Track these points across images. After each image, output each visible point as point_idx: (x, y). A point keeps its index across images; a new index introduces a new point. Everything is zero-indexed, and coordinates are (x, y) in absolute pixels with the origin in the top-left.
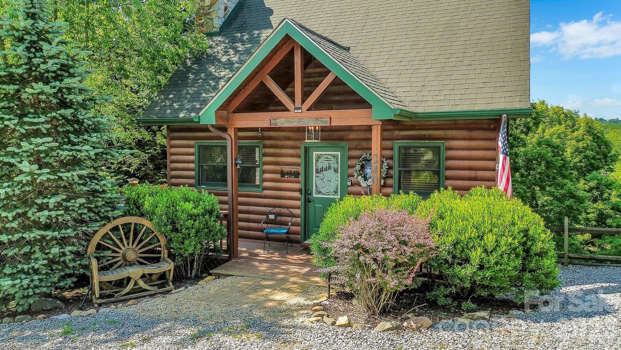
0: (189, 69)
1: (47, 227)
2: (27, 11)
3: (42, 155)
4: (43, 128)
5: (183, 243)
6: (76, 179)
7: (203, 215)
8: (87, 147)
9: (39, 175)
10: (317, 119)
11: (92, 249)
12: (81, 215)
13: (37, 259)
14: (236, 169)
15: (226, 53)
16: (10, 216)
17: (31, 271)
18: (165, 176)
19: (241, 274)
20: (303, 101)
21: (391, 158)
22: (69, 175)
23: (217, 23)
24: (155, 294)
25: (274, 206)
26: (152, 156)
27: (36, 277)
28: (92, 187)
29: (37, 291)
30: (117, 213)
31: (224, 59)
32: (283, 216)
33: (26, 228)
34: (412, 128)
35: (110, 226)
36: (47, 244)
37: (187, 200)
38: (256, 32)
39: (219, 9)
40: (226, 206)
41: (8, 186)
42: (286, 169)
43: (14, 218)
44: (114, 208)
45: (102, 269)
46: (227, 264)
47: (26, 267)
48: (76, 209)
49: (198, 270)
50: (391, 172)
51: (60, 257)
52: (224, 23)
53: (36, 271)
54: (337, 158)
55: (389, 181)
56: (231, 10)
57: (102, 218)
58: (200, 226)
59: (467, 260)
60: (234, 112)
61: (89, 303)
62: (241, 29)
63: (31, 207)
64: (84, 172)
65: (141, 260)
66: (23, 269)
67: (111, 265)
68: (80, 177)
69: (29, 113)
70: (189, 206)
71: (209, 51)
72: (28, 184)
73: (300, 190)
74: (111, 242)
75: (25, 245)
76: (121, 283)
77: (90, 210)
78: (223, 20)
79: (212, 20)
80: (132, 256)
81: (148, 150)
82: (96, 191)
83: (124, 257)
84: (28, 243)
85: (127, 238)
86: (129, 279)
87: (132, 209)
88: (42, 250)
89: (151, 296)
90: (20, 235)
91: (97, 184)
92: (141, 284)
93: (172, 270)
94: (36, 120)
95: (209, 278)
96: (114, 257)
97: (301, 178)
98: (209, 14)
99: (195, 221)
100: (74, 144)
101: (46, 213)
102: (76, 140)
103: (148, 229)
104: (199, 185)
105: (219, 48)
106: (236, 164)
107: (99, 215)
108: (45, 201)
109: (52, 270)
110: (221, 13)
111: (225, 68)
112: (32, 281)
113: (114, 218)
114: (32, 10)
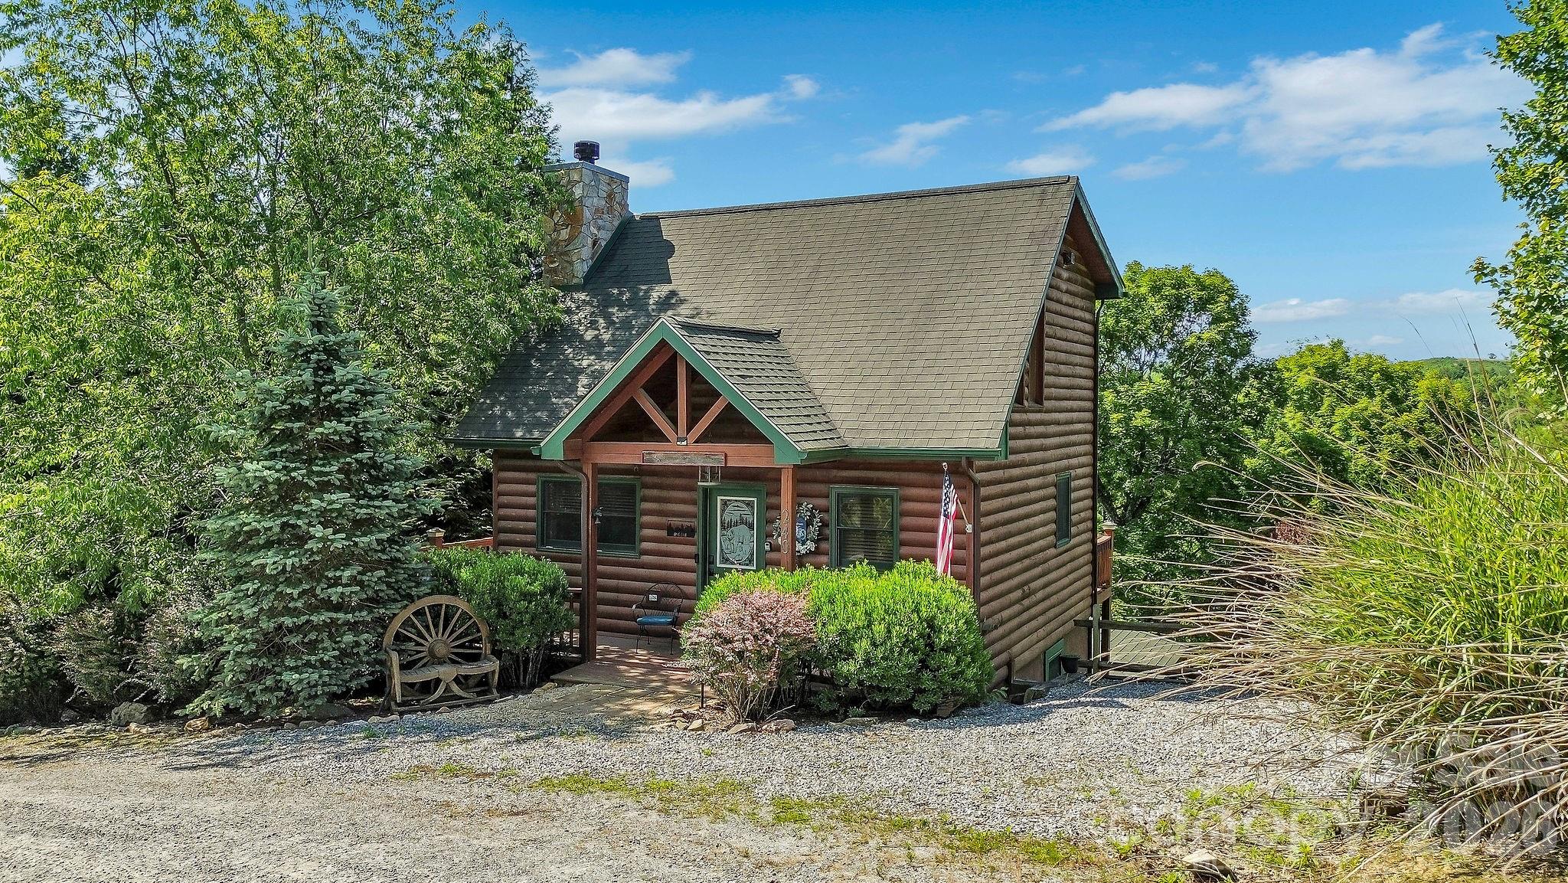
0: (531, 351)
1: (338, 608)
2: (313, 319)
3: (334, 515)
4: (336, 479)
5: (513, 634)
6: (375, 545)
7: (542, 594)
8: (389, 503)
9: (332, 541)
10: (708, 456)
11: (389, 638)
12: (376, 592)
13: (325, 649)
14: (594, 525)
15: (593, 324)
16: (296, 592)
17: (318, 664)
18: (488, 520)
19: (594, 680)
20: (689, 430)
21: (826, 510)
22: (365, 539)
23: (581, 269)
24: (474, 704)
25: (657, 581)
26: (468, 483)
27: (326, 672)
28: (393, 554)
29: (327, 689)
30: (424, 589)
31: (589, 335)
32: (670, 597)
33: (313, 609)
34: (855, 466)
35: (413, 608)
36: (337, 630)
37: (520, 572)
38: (644, 287)
39: (584, 246)
40: (579, 579)
41: (295, 556)
42: (676, 521)
43: (301, 594)
44: (418, 584)
45: (405, 667)
46: (578, 667)
47: (313, 658)
48: (373, 584)
49: (534, 676)
50: (827, 531)
51: (353, 647)
52: (592, 269)
53: (325, 665)
54: (753, 507)
55: (824, 546)
56: (603, 244)
57: (403, 597)
58: (536, 609)
59: (850, 655)
60: (593, 440)
61: (386, 711)
62: (620, 280)
63: (319, 581)
64: (384, 536)
65: (453, 657)
66: (309, 661)
67: (415, 662)
68: (379, 542)
69: (317, 458)
70: (522, 580)
71: (566, 319)
72: (319, 552)
73: (696, 557)
74: (413, 631)
75: (310, 631)
76: (427, 687)
77: (389, 585)
78: (590, 263)
79: (571, 263)
80: (441, 650)
81: (459, 472)
82: (398, 560)
83: (431, 652)
84: (315, 628)
85: (436, 626)
86: (438, 681)
87: (442, 585)
88: (331, 637)
89: (469, 706)
90: (307, 617)
91: (398, 550)
92: (455, 688)
93: (497, 671)
94: (327, 469)
95: (549, 685)
96: (418, 652)
97: (698, 537)
98: (566, 253)
99: (530, 602)
100: (372, 498)
101: (340, 589)
102: (374, 493)
103: (464, 613)
104: (543, 544)
105: (582, 315)
106: (594, 518)
107: (399, 593)
108: (338, 574)
109: (342, 663)
110: (586, 252)
111: (590, 354)
112: (320, 677)
113: (419, 598)
114: (321, 319)
